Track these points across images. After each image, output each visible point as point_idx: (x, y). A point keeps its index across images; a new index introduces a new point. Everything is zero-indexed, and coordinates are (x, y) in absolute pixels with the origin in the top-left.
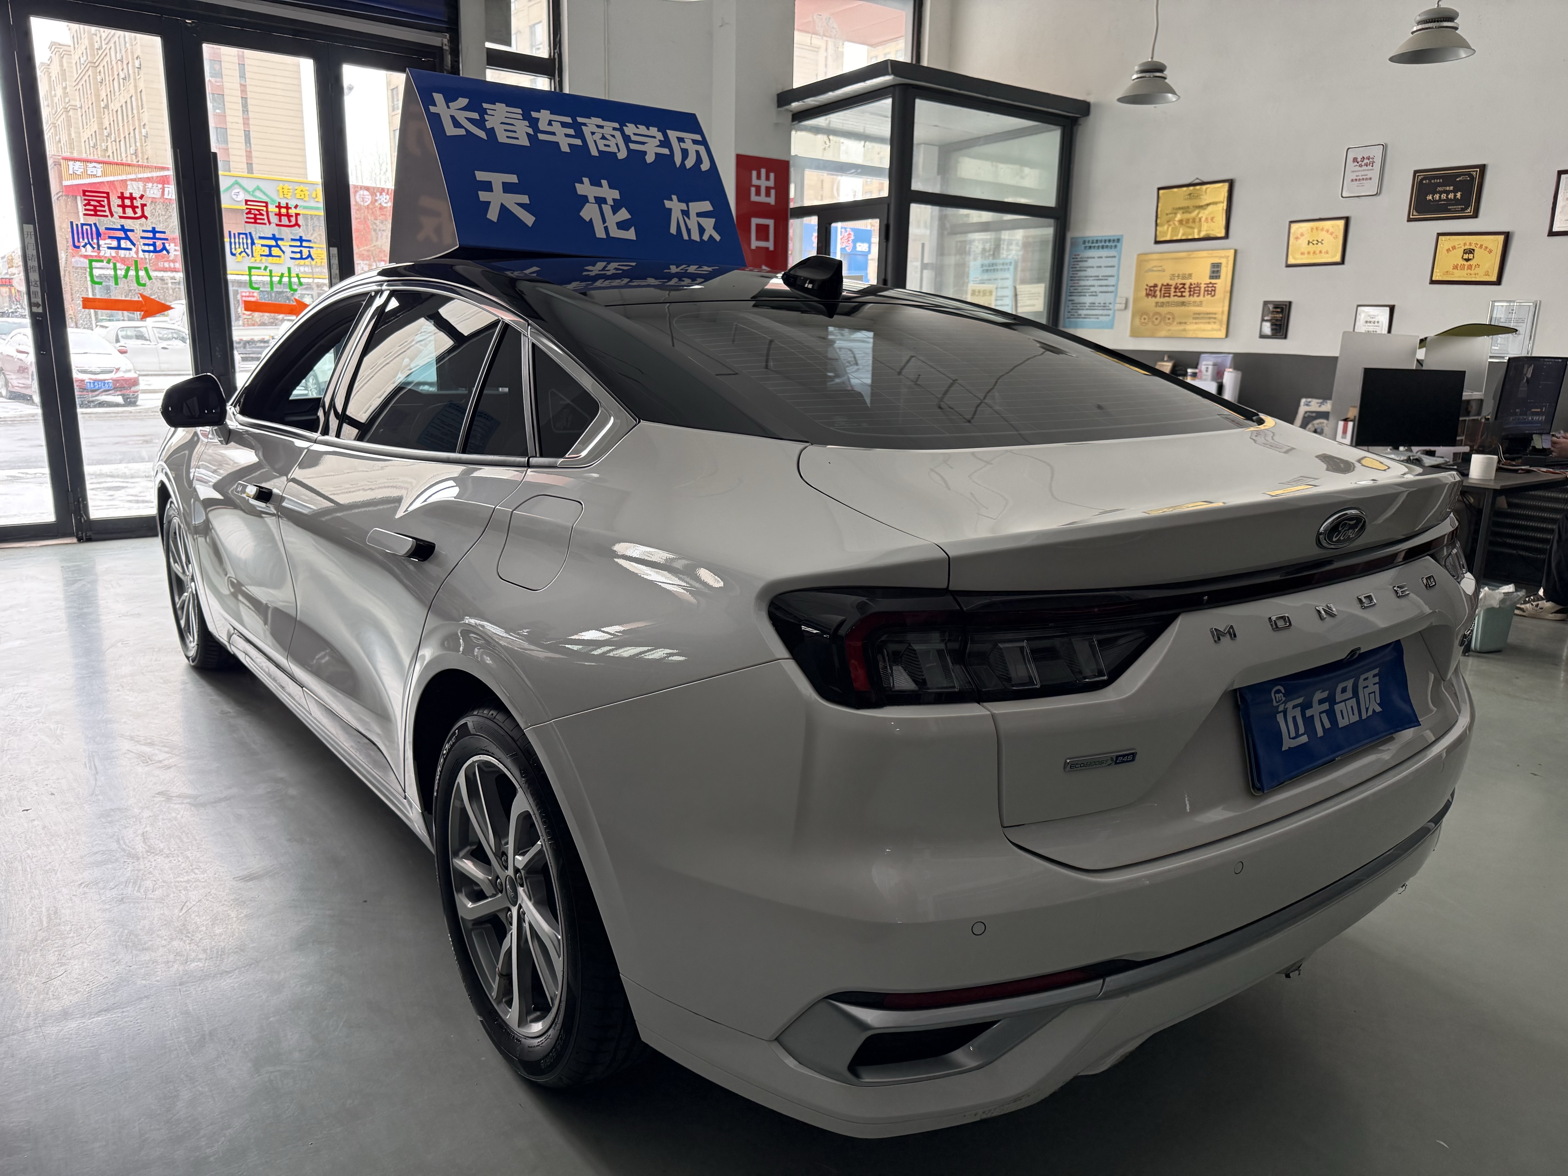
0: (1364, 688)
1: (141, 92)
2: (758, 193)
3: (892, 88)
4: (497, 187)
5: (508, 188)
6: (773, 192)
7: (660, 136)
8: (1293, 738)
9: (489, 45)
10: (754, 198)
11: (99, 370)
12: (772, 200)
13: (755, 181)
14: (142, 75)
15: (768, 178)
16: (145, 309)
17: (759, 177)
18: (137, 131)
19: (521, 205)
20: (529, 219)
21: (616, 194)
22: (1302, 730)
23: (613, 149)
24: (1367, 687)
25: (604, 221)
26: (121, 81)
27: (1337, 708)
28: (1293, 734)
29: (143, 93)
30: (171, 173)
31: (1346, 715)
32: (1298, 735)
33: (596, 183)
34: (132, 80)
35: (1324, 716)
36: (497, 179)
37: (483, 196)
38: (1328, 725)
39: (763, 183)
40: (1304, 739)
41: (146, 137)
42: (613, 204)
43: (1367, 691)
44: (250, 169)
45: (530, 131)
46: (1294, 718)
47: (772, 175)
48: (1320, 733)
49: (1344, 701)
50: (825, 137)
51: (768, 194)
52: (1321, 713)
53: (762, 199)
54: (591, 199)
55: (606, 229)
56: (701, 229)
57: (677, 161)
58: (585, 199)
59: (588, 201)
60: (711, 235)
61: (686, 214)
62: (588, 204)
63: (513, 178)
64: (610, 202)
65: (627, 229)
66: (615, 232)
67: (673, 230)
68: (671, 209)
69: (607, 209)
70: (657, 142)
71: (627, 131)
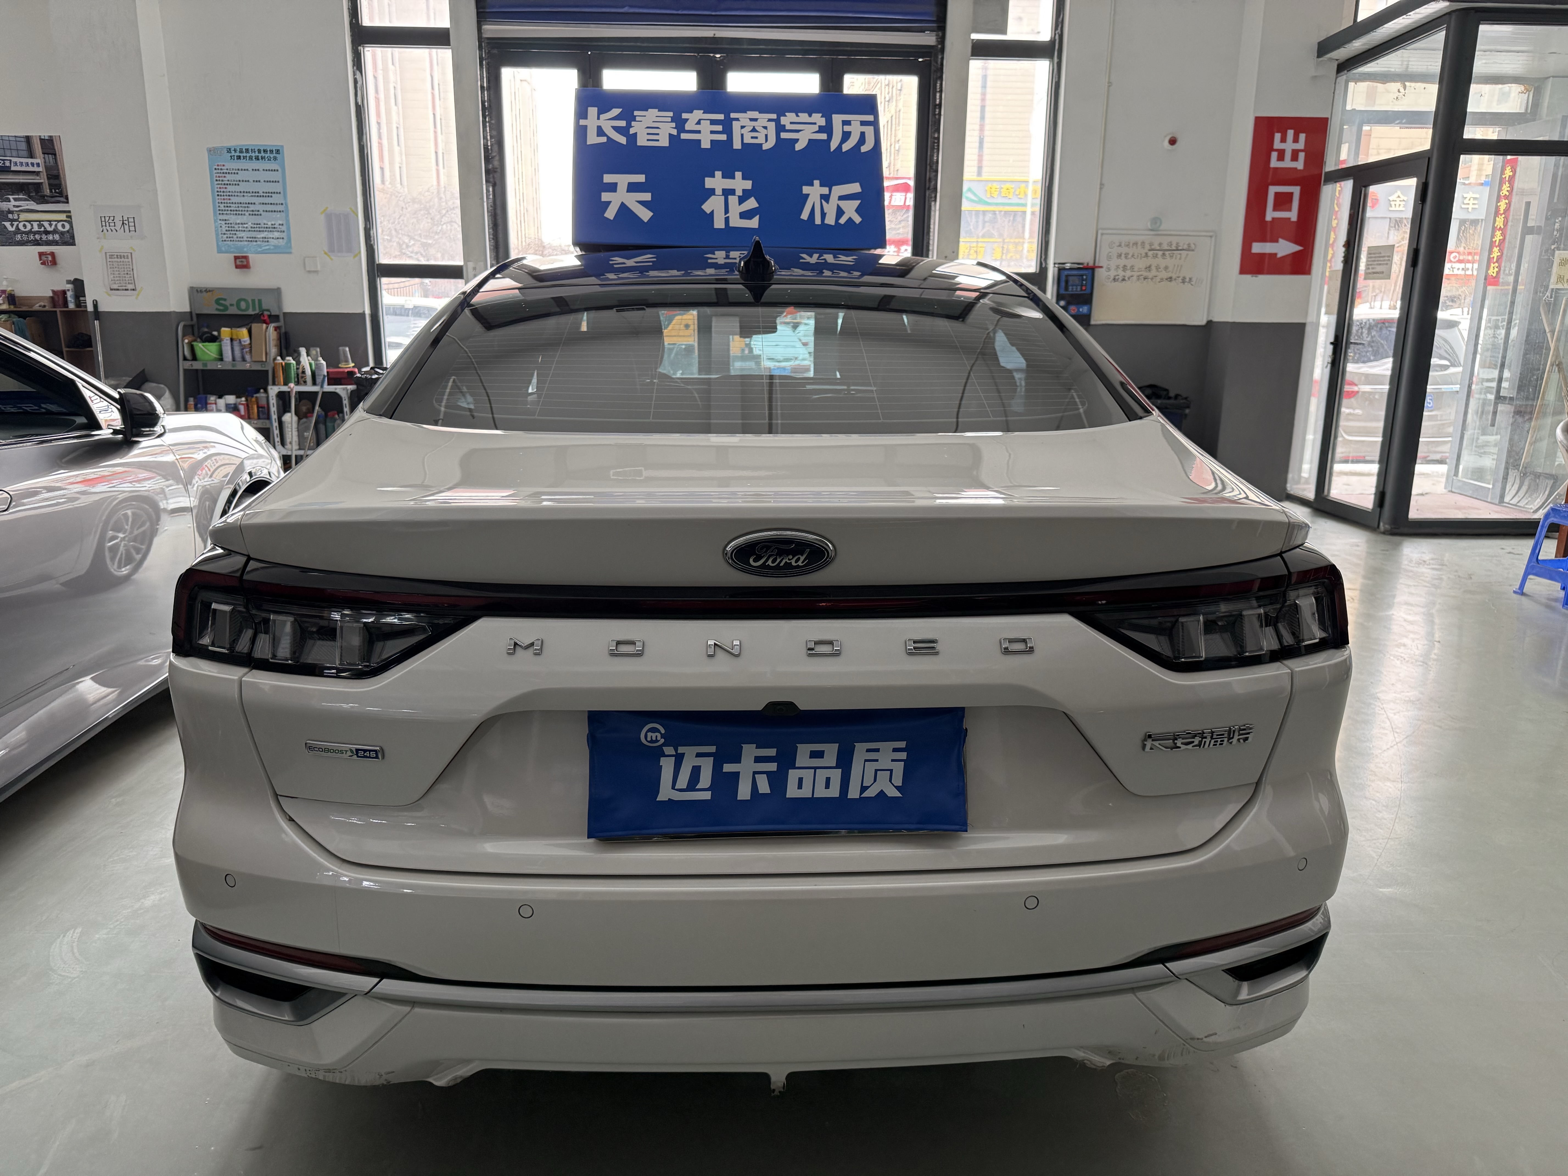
1: (900, 111)
2: (1281, 157)
3: (1447, 16)
4: (622, 187)
5: (633, 188)
6: (1302, 155)
7: (822, 122)
9: (975, 36)
10: (1274, 163)
11: (782, 358)
12: (1300, 165)
13: (1277, 144)
14: (902, 96)
15: (1296, 140)
17: (1283, 140)
18: (893, 146)
19: (642, 203)
20: (645, 215)
21: (748, 185)
23: (761, 140)
25: (727, 211)
26: (887, 103)
29: (901, 112)
30: (912, 183)
33: (729, 175)
34: (894, 103)
36: (623, 180)
37: (605, 196)
39: (1289, 146)
41: (898, 151)
42: (741, 194)
43: (871, 767)
44: (979, 173)
45: (675, 132)
47: (1302, 137)
49: (815, 768)
50: (1398, 85)
51: (1295, 157)
53: (1288, 163)
54: (719, 191)
55: (727, 220)
56: (840, 212)
57: (834, 145)
58: (712, 192)
59: (714, 194)
60: (850, 218)
61: (826, 198)
62: (713, 197)
63: (641, 178)
64: (739, 193)
65: (750, 218)
66: (736, 222)
67: (805, 216)
68: (808, 195)
69: (733, 200)
70: (816, 128)
71: (784, 121)
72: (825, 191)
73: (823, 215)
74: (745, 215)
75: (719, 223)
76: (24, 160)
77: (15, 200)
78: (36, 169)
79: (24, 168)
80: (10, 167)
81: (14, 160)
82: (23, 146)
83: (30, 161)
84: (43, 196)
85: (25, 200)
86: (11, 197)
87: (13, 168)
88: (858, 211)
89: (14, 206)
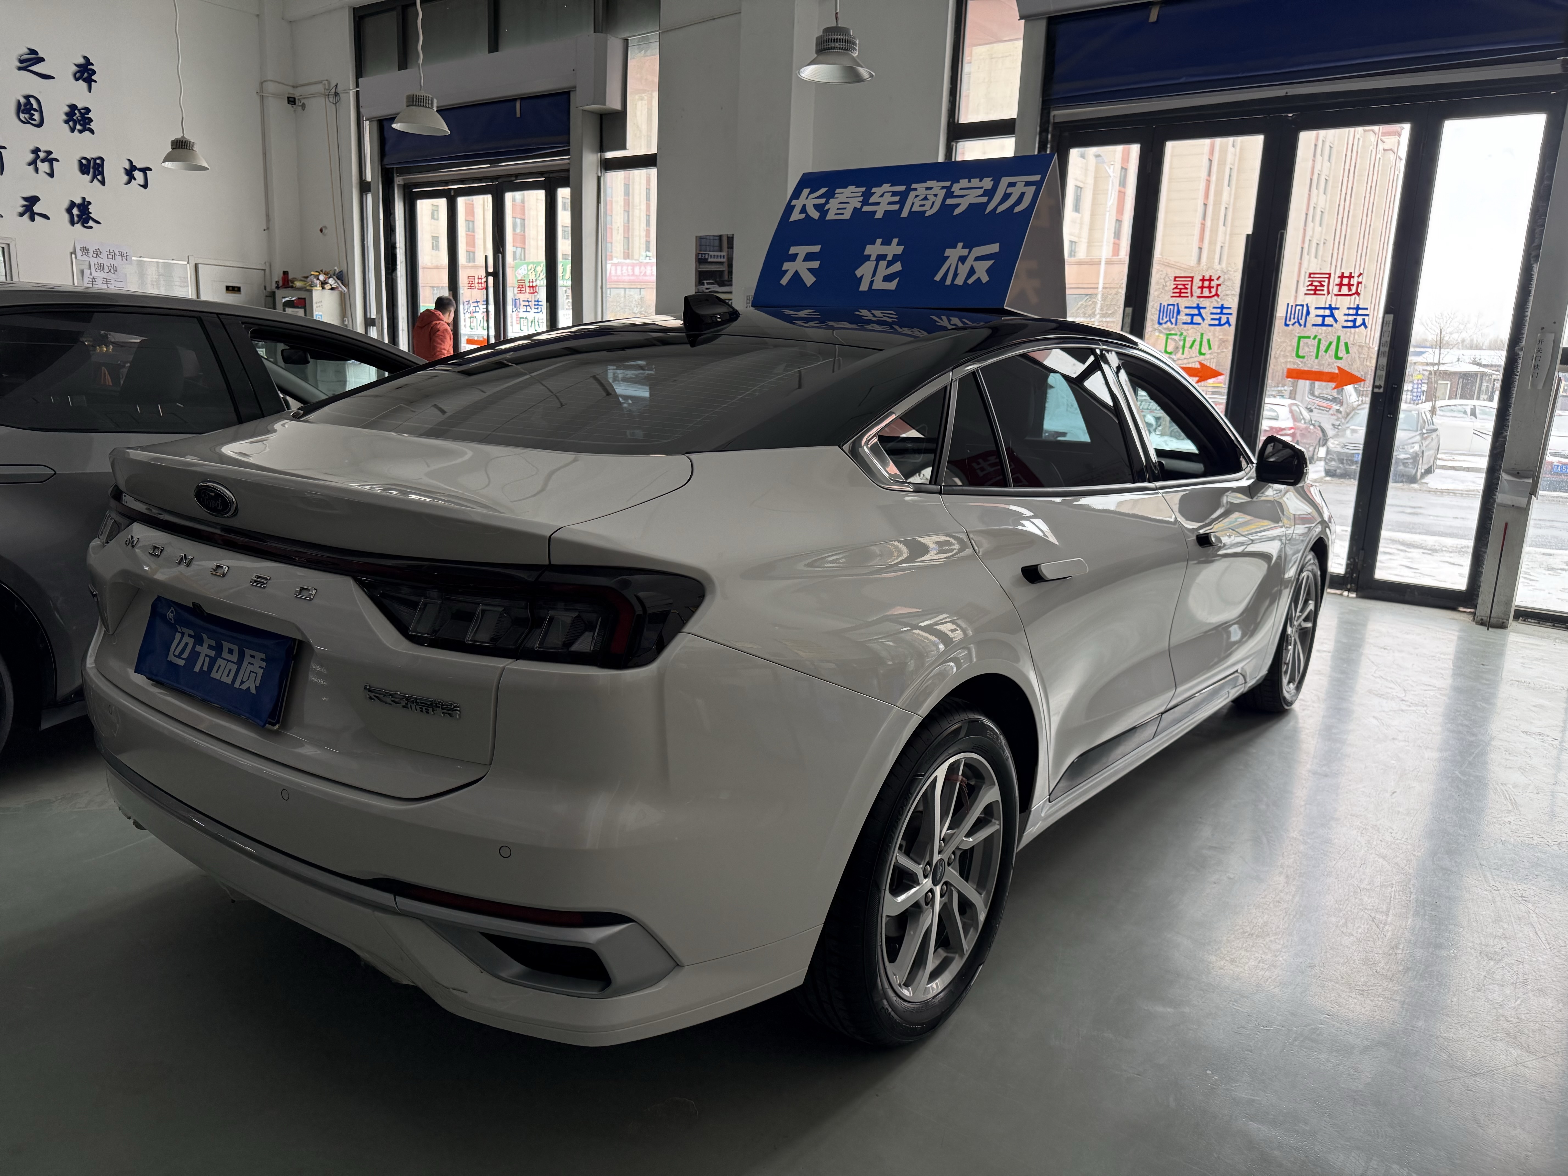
0: (249, 663)
4: (801, 257)
5: (809, 257)
7: (989, 185)
8: (175, 656)
16: (1200, 374)
19: (812, 270)
20: (811, 281)
21: (900, 250)
22: (185, 656)
23: (927, 207)
24: (253, 664)
25: (874, 275)
27: (220, 661)
28: (177, 653)
31: (223, 672)
32: (179, 656)
33: (886, 242)
35: (207, 659)
36: (804, 251)
37: (785, 266)
38: (205, 668)
40: (181, 663)
42: (891, 259)
43: (250, 668)
45: (859, 206)
46: (187, 644)
48: (197, 669)
49: (228, 661)
52: (206, 655)
54: (873, 258)
55: (872, 282)
56: (972, 271)
57: (989, 208)
58: (868, 258)
59: (869, 260)
60: (979, 278)
61: (963, 259)
62: (868, 262)
63: (816, 248)
64: (889, 258)
65: (891, 281)
66: (879, 285)
67: (938, 278)
68: (948, 257)
69: (884, 264)
70: (981, 192)
71: (956, 188)
72: (965, 252)
73: (956, 275)
74: (888, 278)
75: (864, 287)
76: (716, 254)
77: (708, 284)
78: (722, 260)
79: (715, 260)
80: (707, 259)
81: (711, 253)
82: (717, 243)
83: (719, 254)
84: (724, 281)
85: (713, 284)
86: (705, 282)
87: (710, 260)
88: (988, 271)
89: (707, 289)
